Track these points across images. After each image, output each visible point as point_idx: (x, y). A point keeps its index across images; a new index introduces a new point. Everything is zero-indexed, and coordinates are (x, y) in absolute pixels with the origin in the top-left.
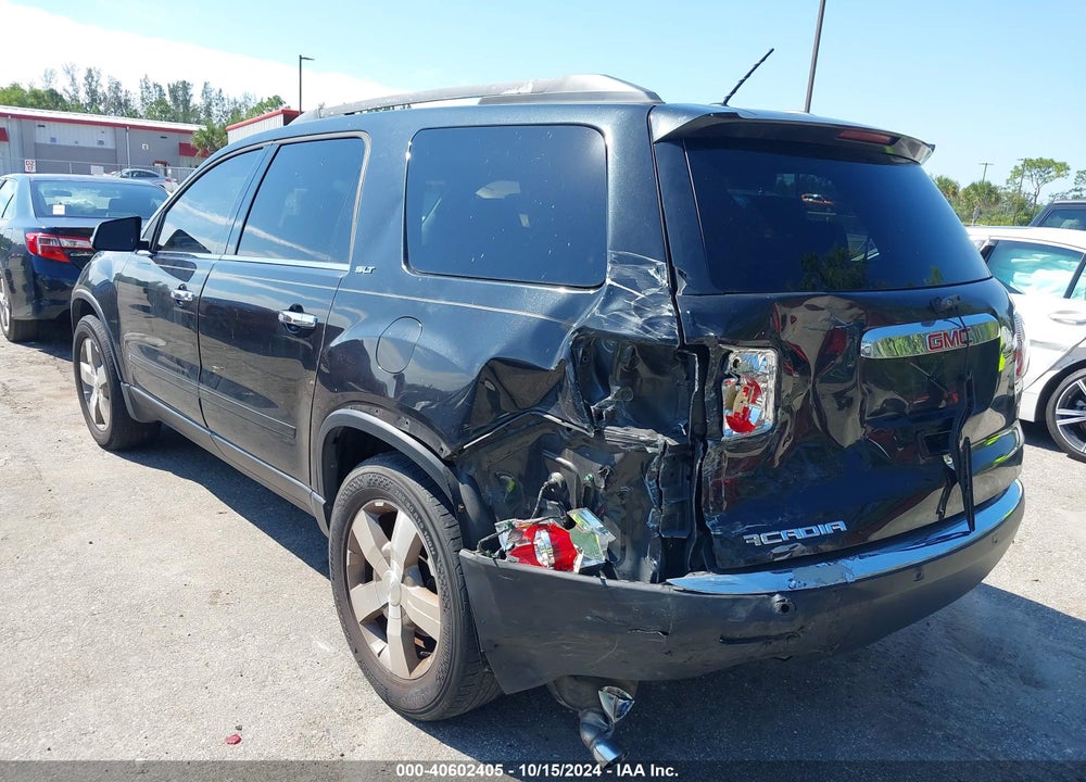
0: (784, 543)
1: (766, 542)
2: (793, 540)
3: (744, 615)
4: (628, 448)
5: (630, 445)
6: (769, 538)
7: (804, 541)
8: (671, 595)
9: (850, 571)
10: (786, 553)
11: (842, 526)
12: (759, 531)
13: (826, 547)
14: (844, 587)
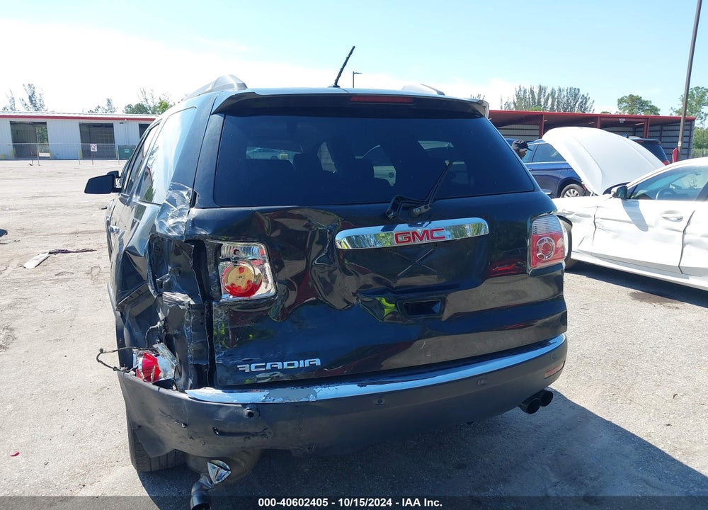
0: (267, 371)
1: (253, 369)
2: (275, 369)
3: (223, 417)
4: (171, 306)
5: (171, 304)
6: (256, 367)
7: (283, 371)
8: (186, 400)
9: (315, 394)
10: (268, 378)
11: (317, 362)
12: (250, 362)
13: (299, 376)
14: (307, 404)
